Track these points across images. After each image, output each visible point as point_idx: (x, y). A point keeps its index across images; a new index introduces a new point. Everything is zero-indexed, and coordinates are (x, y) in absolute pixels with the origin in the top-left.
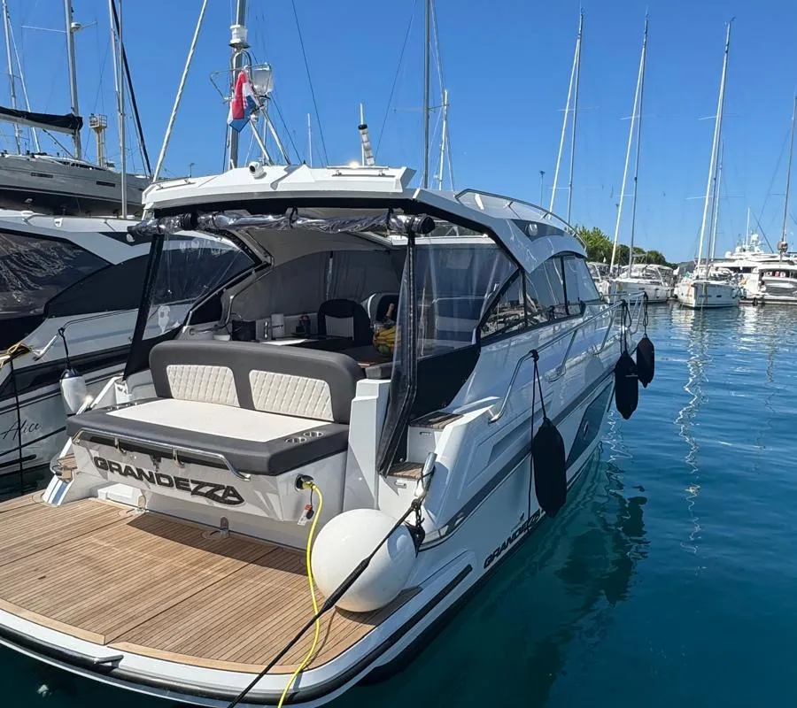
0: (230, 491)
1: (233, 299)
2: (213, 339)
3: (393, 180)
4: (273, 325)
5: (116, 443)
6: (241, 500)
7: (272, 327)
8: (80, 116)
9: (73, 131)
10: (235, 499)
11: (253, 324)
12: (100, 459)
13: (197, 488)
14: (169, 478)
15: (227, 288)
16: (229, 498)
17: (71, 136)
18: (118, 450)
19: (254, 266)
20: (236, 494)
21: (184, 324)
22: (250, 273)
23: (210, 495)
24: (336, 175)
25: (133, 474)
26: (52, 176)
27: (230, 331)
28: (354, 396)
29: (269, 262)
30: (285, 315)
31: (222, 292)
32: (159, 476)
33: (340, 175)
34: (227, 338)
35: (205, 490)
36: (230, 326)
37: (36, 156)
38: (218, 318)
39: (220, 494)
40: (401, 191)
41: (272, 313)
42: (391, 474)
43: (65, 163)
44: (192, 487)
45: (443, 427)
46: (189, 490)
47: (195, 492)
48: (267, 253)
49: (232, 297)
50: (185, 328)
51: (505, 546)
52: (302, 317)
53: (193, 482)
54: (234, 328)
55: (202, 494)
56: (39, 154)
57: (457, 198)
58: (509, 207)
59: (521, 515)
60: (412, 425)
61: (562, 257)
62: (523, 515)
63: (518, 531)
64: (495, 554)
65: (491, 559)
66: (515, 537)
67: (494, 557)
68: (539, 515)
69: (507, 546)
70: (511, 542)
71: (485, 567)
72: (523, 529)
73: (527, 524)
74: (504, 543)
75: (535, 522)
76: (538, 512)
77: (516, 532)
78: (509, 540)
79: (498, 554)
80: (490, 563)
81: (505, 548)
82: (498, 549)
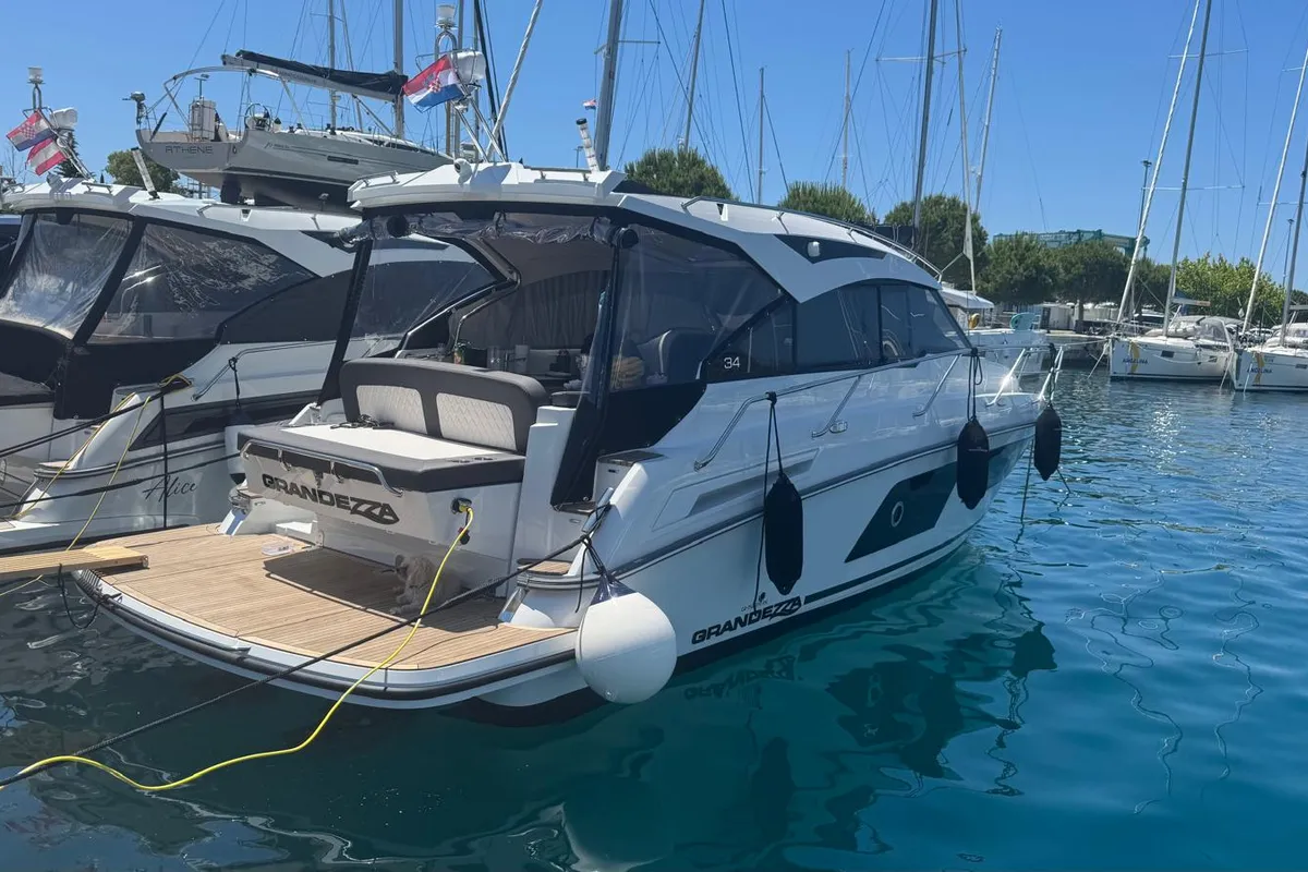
0: (386, 508)
1: (463, 322)
4: (516, 358)
5: (280, 455)
6: (397, 520)
7: (515, 361)
8: (405, 73)
9: (394, 96)
10: (391, 518)
12: (269, 477)
13: (357, 506)
14: (330, 495)
15: (456, 307)
16: (385, 517)
17: (390, 104)
18: (282, 464)
19: (497, 283)
20: (392, 513)
21: (400, 348)
23: (368, 514)
25: (298, 492)
26: (356, 162)
28: (535, 423)
29: (515, 278)
32: (322, 493)
35: (363, 508)
37: (338, 132)
39: (377, 511)
41: (517, 344)
43: (376, 142)
44: (352, 504)
46: (349, 508)
47: (354, 511)
48: (513, 269)
49: (465, 317)
50: (399, 352)
51: (729, 627)
52: (560, 353)
53: (353, 499)
55: (360, 513)
56: (343, 129)
57: (684, 207)
58: (779, 219)
59: (759, 594)
60: (601, 461)
61: (878, 286)
62: (763, 596)
63: (755, 613)
64: (712, 631)
65: (704, 634)
66: (751, 622)
67: (710, 634)
68: (800, 605)
69: (735, 628)
70: (743, 625)
71: (694, 642)
72: (765, 613)
73: (774, 609)
74: (729, 623)
75: (791, 611)
76: (796, 601)
77: (752, 614)
78: (738, 620)
79: (717, 634)
80: (703, 640)
81: (731, 629)
82: (719, 626)
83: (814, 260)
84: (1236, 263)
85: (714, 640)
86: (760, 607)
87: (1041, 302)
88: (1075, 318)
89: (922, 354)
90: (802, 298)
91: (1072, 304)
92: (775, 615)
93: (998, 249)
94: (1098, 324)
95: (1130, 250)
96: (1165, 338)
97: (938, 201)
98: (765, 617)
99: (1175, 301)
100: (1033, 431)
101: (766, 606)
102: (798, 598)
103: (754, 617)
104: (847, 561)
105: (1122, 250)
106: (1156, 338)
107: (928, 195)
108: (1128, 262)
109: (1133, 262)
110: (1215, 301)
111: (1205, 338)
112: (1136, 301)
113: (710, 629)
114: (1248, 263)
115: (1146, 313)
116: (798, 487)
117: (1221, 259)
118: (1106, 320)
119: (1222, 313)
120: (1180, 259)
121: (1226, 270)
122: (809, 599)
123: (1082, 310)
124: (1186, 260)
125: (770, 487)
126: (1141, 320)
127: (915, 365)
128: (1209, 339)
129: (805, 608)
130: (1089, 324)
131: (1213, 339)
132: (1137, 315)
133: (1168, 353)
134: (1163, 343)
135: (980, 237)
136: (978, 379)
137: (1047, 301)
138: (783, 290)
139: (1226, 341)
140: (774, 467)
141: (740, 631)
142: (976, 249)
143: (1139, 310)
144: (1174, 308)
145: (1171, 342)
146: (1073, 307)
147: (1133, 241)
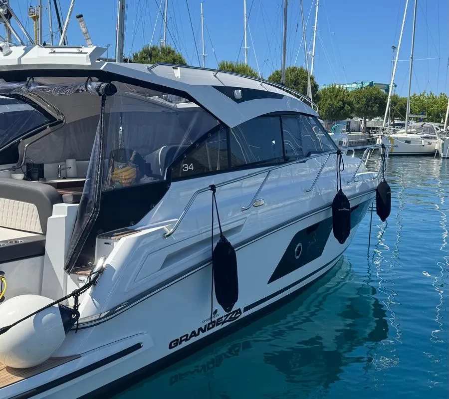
1: (27, 147)
2: (11, 177)
3: (85, 55)
4: (68, 167)
7: (66, 168)
11: (42, 166)
15: (23, 139)
19: (50, 122)
22: (45, 128)
24: (51, 53)
27: (25, 170)
28: (52, 215)
29: (62, 119)
30: (76, 161)
31: (19, 142)
33: (54, 52)
34: (20, 176)
36: (25, 168)
38: (15, 161)
40: (90, 64)
41: (67, 159)
42: (74, 272)
45: (119, 239)
48: (59, 113)
49: (26, 145)
51: (194, 334)
54: (27, 169)
57: (150, 69)
58: (215, 76)
59: (214, 311)
60: (100, 237)
61: (280, 116)
62: (216, 311)
63: (211, 323)
64: (183, 339)
65: (177, 342)
66: (209, 329)
67: (181, 341)
68: (241, 313)
69: (198, 334)
70: (203, 331)
71: (171, 347)
72: (218, 322)
73: (224, 319)
74: (194, 332)
75: (235, 318)
76: (238, 312)
77: (209, 324)
78: (200, 329)
79: (186, 340)
80: (176, 345)
81: (195, 335)
82: (187, 335)
83: (238, 101)
84: (438, 96)
85: (184, 344)
86: (214, 319)
87: (345, 119)
88: (362, 126)
89: (308, 155)
90: (231, 125)
91: (361, 119)
92: (225, 322)
93: (324, 93)
94: (373, 128)
95: (387, 91)
96: (406, 134)
97: (294, 70)
98: (218, 325)
99: (410, 116)
100: (375, 194)
101: (218, 317)
102: (239, 310)
103: (211, 326)
104: (269, 283)
105: (383, 91)
106: (402, 134)
107: (289, 67)
108: (387, 96)
109: (389, 97)
110: (429, 115)
111: (426, 133)
112: (391, 116)
113: (181, 338)
114: (444, 94)
115: (396, 122)
116: (232, 244)
117: (431, 93)
118: (377, 126)
119: (432, 121)
120: (412, 94)
121: (433, 98)
122: (246, 309)
123: (365, 122)
124: (415, 95)
125: (215, 244)
126: (394, 125)
127: (305, 162)
128: (428, 133)
129: (244, 315)
130: (369, 128)
131: (429, 134)
132: (392, 123)
133: (408, 142)
134: (406, 137)
135: (315, 87)
136: (342, 167)
137: (349, 118)
138: (220, 121)
139: (435, 134)
140: (217, 232)
141: (202, 335)
142: (313, 92)
143: (393, 120)
144: (410, 119)
145: (409, 136)
146: (361, 121)
147: (388, 86)
